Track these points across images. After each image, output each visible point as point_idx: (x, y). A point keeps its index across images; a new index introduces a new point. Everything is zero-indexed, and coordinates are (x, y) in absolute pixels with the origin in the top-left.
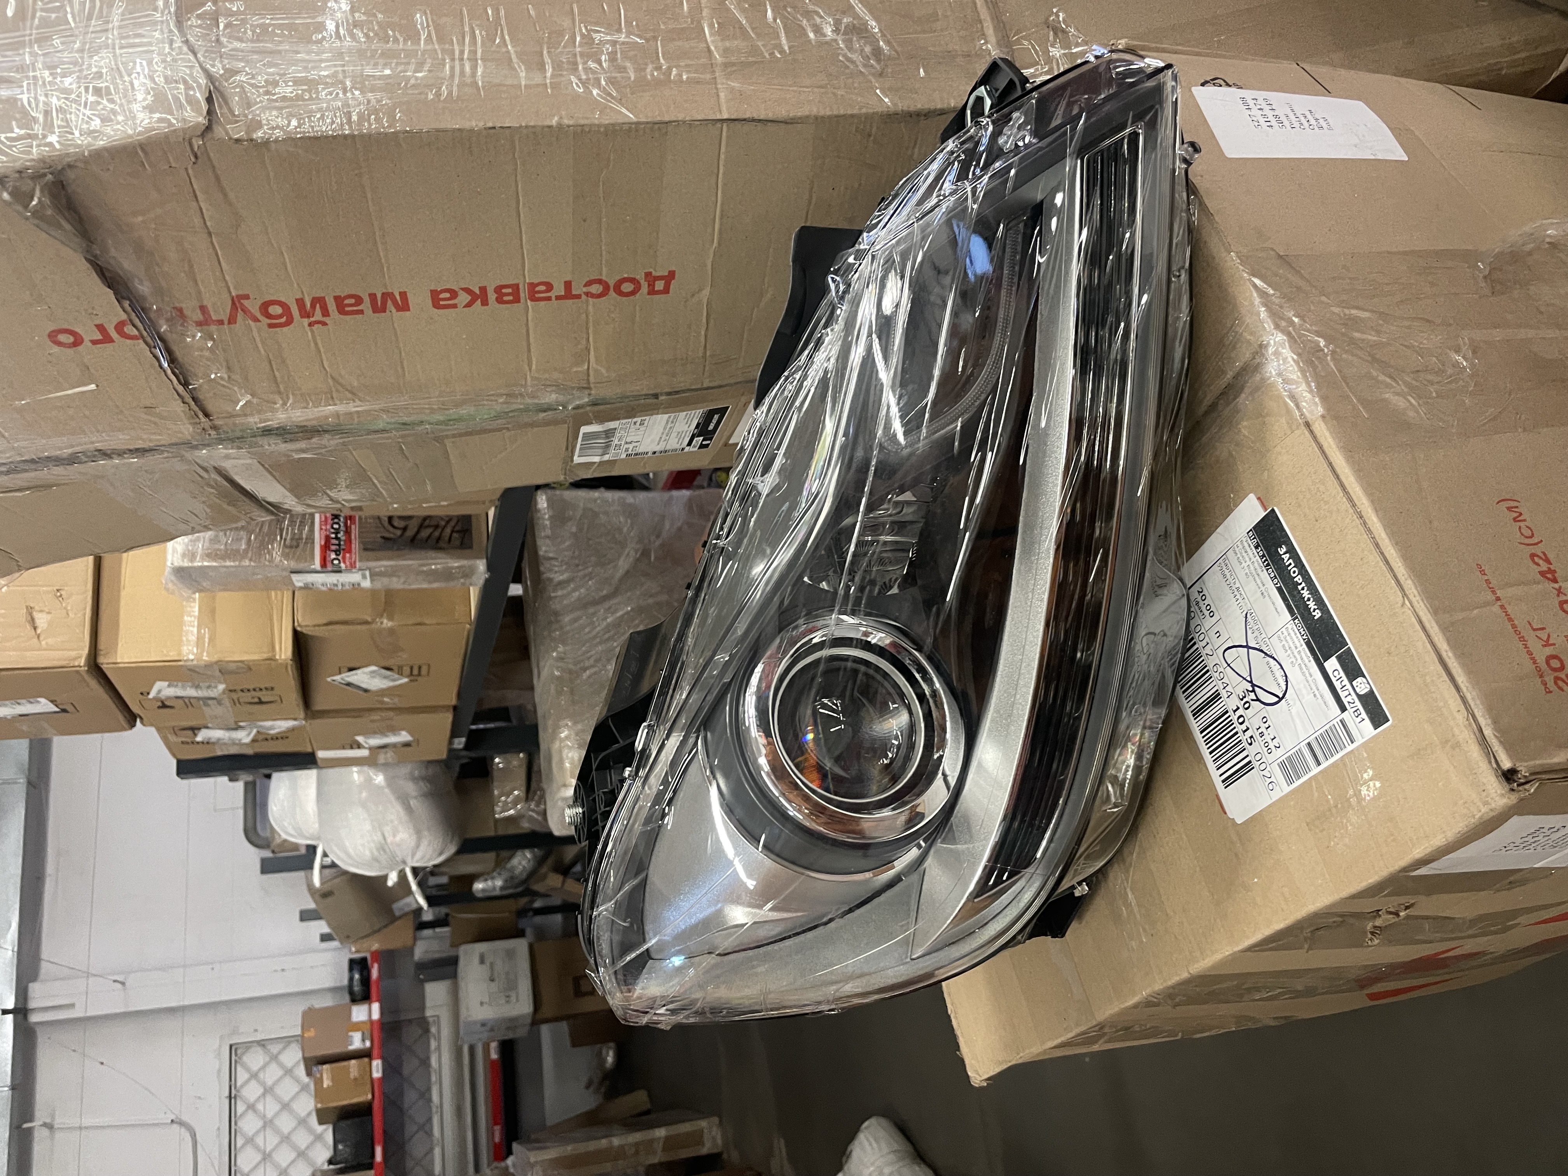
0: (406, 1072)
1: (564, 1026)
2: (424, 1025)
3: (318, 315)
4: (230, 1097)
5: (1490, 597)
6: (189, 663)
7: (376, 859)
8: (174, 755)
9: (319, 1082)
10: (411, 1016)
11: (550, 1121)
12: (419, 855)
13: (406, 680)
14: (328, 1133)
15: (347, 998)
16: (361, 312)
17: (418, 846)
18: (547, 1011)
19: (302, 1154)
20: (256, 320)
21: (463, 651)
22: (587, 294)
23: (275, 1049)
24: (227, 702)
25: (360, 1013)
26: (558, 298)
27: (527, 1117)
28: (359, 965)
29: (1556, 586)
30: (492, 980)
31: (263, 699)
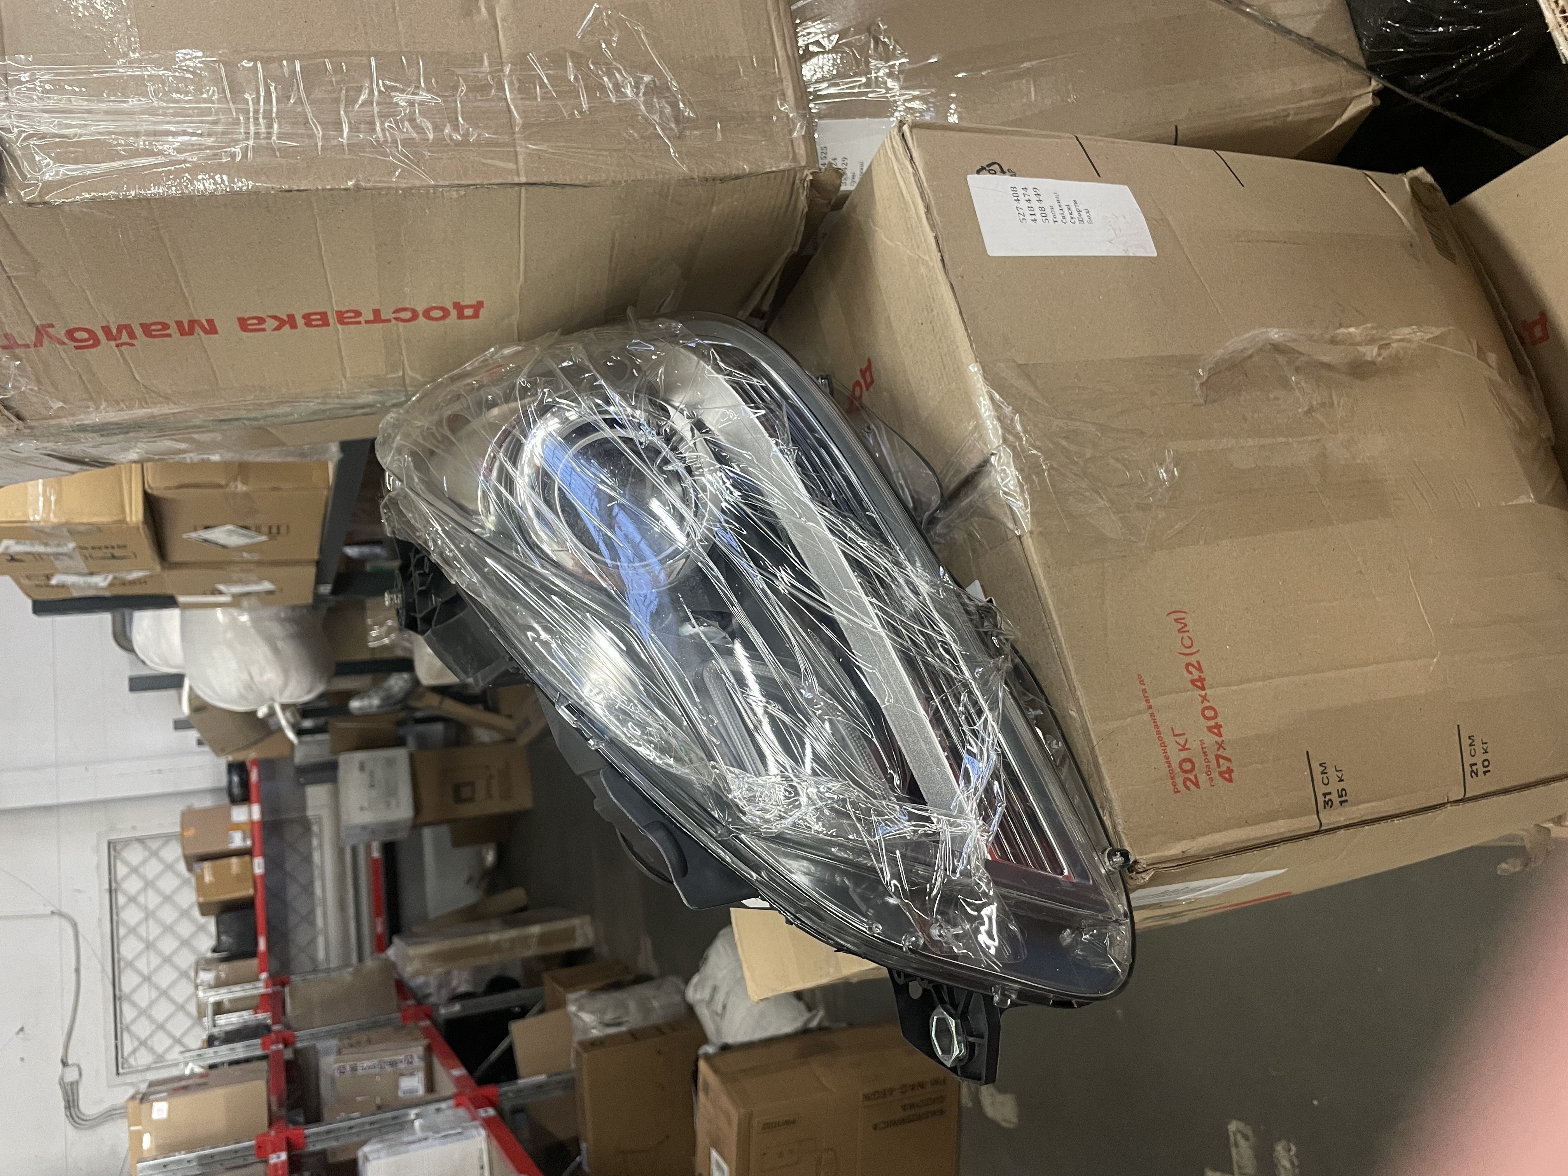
0: (288, 867)
1: (445, 829)
2: (305, 825)
3: (125, 338)
4: (110, 891)
5: (1143, 705)
6: (36, 524)
7: (242, 697)
8: (29, 596)
9: (200, 878)
10: (293, 815)
11: (432, 914)
12: (287, 693)
13: (264, 538)
14: (211, 924)
15: (226, 800)
16: (169, 335)
17: (285, 685)
18: (428, 815)
19: (185, 943)
20: (63, 343)
21: (322, 512)
22: (396, 319)
23: (154, 845)
24: (77, 555)
25: (240, 814)
26: (367, 322)
27: (409, 908)
28: (238, 768)
29: (1203, 693)
30: (372, 786)
31: (116, 554)
